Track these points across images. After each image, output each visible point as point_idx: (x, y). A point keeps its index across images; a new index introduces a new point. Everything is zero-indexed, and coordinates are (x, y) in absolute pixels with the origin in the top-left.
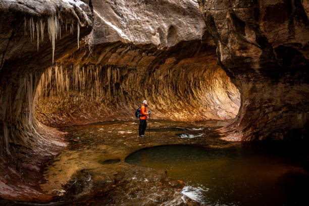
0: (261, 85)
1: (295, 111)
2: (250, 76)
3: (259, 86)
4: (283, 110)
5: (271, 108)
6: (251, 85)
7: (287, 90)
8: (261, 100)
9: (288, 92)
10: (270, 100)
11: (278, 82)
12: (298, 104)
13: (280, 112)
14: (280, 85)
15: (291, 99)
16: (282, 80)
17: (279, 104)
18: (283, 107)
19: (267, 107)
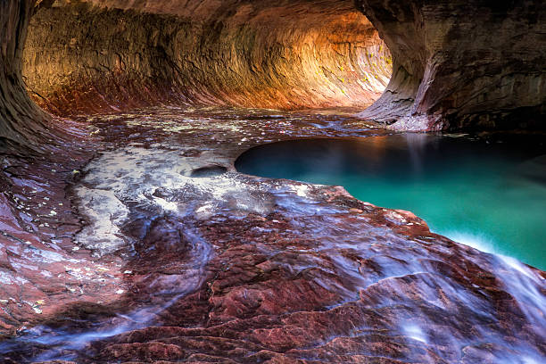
0: (470, 25)
1: (526, 75)
2: (451, 6)
3: (465, 26)
4: (504, 72)
5: (482, 69)
6: (449, 25)
7: (521, 33)
8: (466, 53)
9: (521, 36)
10: (483, 54)
11: (505, 17)
12: (536, 61)
13: (499, 76)
14: (508, 24)
15: (524, 51)
16: (514, 13)
17: (498, 60)
18: (505, 66)
19: (474, 67)
